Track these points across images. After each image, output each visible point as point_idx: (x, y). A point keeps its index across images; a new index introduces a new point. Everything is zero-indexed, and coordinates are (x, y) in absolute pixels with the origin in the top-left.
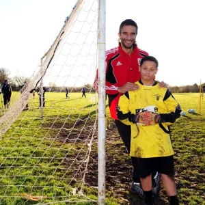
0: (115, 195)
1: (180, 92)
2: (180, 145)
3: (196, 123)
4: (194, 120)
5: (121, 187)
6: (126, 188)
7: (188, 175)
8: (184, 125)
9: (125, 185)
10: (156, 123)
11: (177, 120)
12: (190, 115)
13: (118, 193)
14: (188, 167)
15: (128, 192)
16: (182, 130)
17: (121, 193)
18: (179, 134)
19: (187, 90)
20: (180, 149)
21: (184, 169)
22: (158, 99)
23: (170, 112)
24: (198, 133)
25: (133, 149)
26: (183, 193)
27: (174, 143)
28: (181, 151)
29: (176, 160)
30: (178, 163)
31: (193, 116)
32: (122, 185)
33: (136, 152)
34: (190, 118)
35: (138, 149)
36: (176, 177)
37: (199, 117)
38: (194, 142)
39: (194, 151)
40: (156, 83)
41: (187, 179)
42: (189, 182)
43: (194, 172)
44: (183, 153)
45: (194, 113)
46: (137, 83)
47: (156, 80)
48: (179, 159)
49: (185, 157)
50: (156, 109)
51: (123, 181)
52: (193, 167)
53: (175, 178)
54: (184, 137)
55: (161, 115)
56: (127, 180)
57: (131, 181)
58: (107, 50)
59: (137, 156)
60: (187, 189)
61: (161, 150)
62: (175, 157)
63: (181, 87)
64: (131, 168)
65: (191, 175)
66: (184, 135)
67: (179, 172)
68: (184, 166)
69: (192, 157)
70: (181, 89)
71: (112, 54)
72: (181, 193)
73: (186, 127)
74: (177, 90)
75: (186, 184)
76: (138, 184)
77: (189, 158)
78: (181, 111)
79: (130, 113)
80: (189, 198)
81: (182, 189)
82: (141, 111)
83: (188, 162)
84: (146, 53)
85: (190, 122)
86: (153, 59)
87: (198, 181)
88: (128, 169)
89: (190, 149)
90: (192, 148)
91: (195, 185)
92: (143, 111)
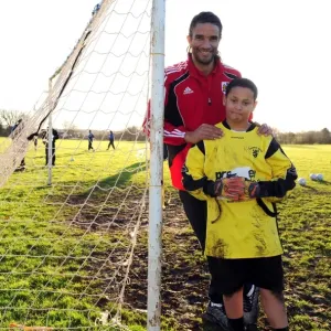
0: (177, 325)
1: (297, 143)
2: (295, 236)
3: (324, 199)
4: (322, 193)
5: (188, 311)
6: (198, 313)
7: (308, 292)
8: (303, 203)
9: (195, 307)
10: (252, 197)
12: (314, 184)
13: (182, 321)
14: (310, 276)
15: (200, 320)
16: (299, 210)
17: (188, 321)
18: (294, 217)
19: (310, 139)
20: (295, 243)
21: (303, 280)
23: (276, 179)
24: (328, 215)
25: (210, 242)
26: (299, 323)
27: (285, 233)
28: (296, 248)
29: (287, 264)
30: (292, 269)
31: (320, 187)
32: (190, 307)
33: (215, 248)
34: (313, 189)
35: (220, 243)
36: (287, 294)
37: (329, 188)
38: (321, 232)
39: (322, 247)
40: (252, 126)
41: (307, 298)
42: (311, 305)
43: (320, 286)
44: (300, 251)
45: (322, 181)
47: (253, 120)
48: (293, 262)
49: (304, 259)
50: (252, 173)
51: (192, 300)
52: (319, 278)
53: (285, 297)
54: (303, 223)
55: (261, 183)
56: (198, 299)
57: (206, 300)
58: (166, 66)
59: (217, 255)
60: (307, 317)
61: (260, 244)
62: (285, 259)
63: (300, 135)
64: (207, 278)
65: (315, 291)
66: (302, 219)
67: (291, 286)
68: (302, 274)
69: (317, 259)
70: (299, 138)
71: (177, 74)
72: (296, 323)
73: (306, 206)
74: (291, 139)
75: (305, 307)
76: (219, 305)
77: (310, 260)
79: (205, 178)
81: (297, 317)
82: (225, 175)
83: (309, 267)
84: (238, 73)
85: (314, 197)
86: (248, 85)
87: (327, 303)
88: (202, 278)
89: (312, 245)
90: (317, 242)
91: (321, 310)
92: (229, 176)
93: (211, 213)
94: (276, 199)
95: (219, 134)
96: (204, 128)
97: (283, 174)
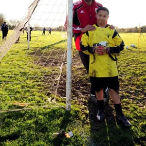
0: (78, 103)
1: (125, 32)
2: (124, 69)
3: (135, 54)
4: (135, 52)
5: (82, 98)
6: (86, 98)
7: (129, 90)
8: (127, 55)
9: (85, 96)
10: (107, 53)
11: (121, 52)
12: (131, 48)
13: (80, 102)
14: (129, 84)
15: (87, 101)
16: (125, 58)
17: (82, 101)
18: (124, 61)
19: (130, 31)
20: (124, 71)
21: (127, 85)
22: (108, 37)
23: (116, 46)
24: (137, 61)
25: (90, 71)
26: (125, 102)
27: (120, 68)
28: (124, 73)
29: (120, 79)
30: (122, 81)
31: (134, 49)
32: (83, 96)
33: (93, 73)
34: (131, 50)
35: (94, 71)
36: (121, 91)
37: (137, 50)
38: (134, 67)
39: (134, 73)
40: (107, 26)
41: (128, 92)
42: (129, 95)
43: (133, 88)
44: (126, 74)
45: (135, 47)
46: (95, 25)
47: (108, 23)
48: (123, 78)
49: (127, 77)
50: (107, 44)
51: (84, 93)
52: (133, 84)
53: (120, 92)
54: (127, 63)
55: (110, 48)
56: (86, 93)
57: (89, 93)
60: (128, 99)
61: (110, 72)
62: (120, 77)
63: (126, 29)
64: (90, 85)
65: (131, 90)
66: (127, 62)
67: (122, 88)
68: (126, 83)
69: (132, 77)
70: (126, 31)
71: (78, 5)
72: (124, 102)
73: (128, 57)
74: (123, 31)
75: (127, 96)
76: (94, 95)
77: (130, 78)
78: (124, 45)
79: (89, 46)
80: (129, 106)
81: (124, 100)
82: (96, 45)
83: (129, 81)
84: (101, 5)
85: (132, 53)
87: (136, 94)
88: (88, 85)
89: (131, 72)
90: (132, 71)
91: (133, 97)
92: (98, 45)
93: (91, 60)
94: (116, 54)
95: (95, 29)
96: (88, 26)
97: (119, 44)
